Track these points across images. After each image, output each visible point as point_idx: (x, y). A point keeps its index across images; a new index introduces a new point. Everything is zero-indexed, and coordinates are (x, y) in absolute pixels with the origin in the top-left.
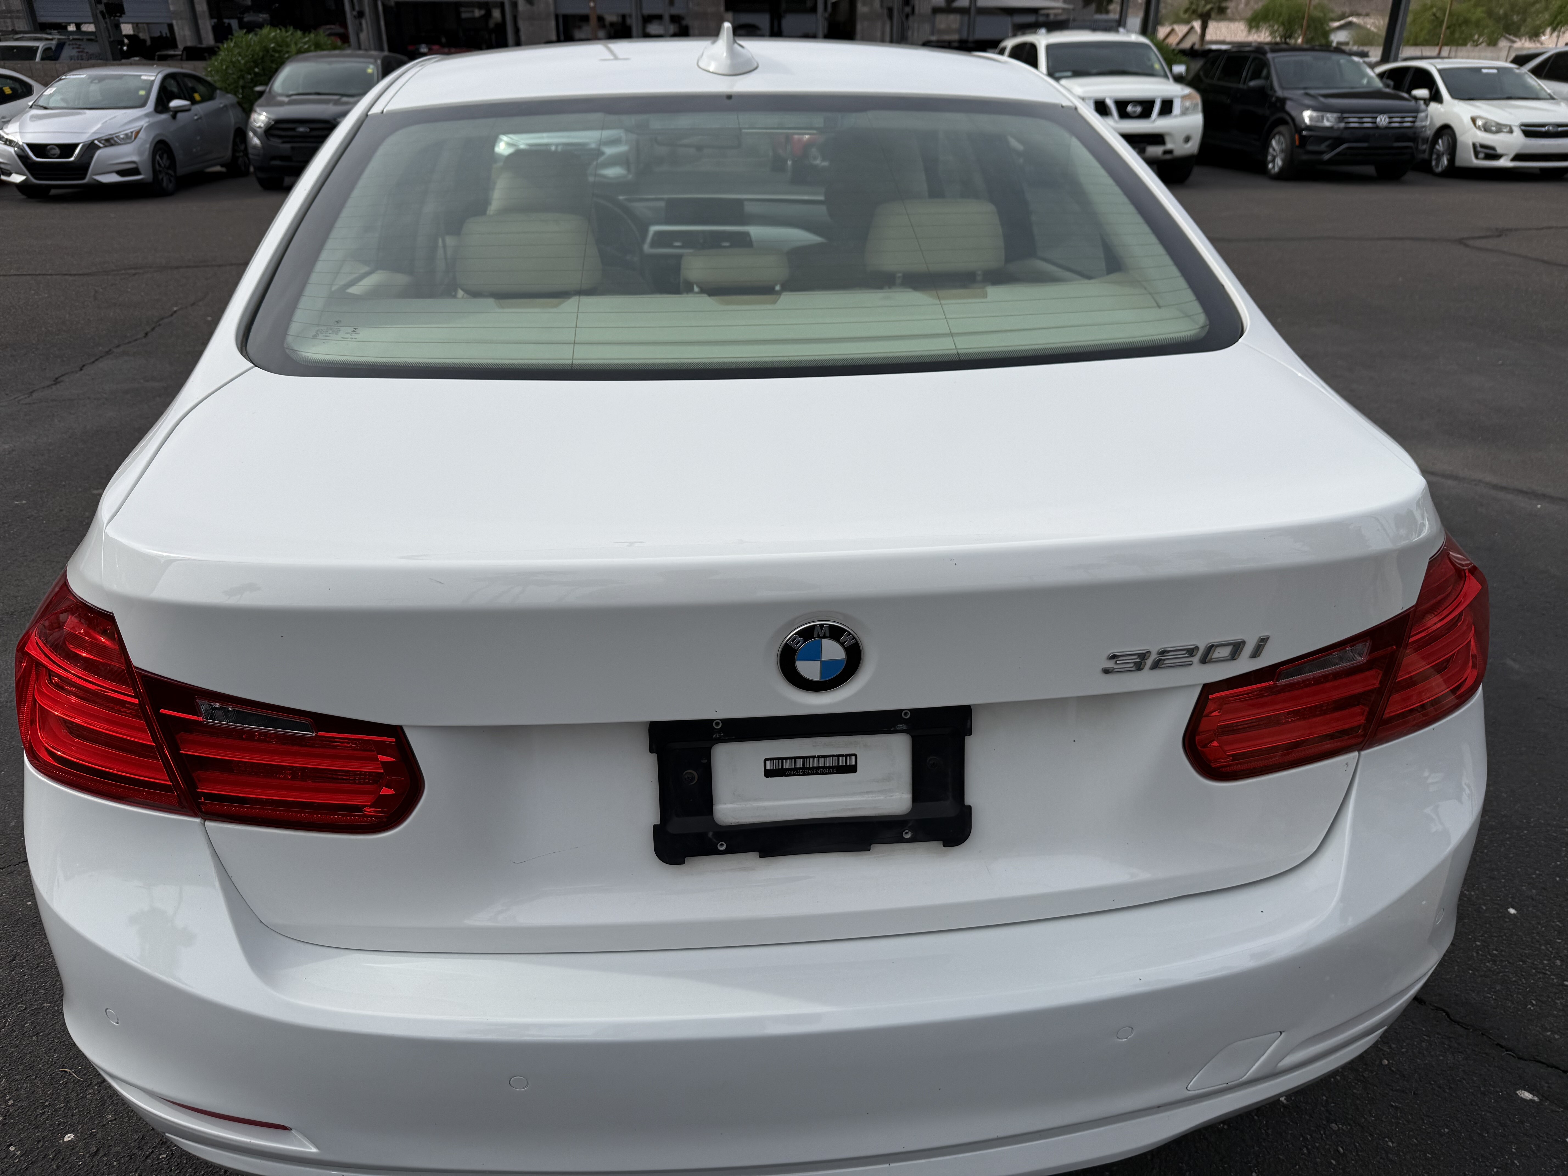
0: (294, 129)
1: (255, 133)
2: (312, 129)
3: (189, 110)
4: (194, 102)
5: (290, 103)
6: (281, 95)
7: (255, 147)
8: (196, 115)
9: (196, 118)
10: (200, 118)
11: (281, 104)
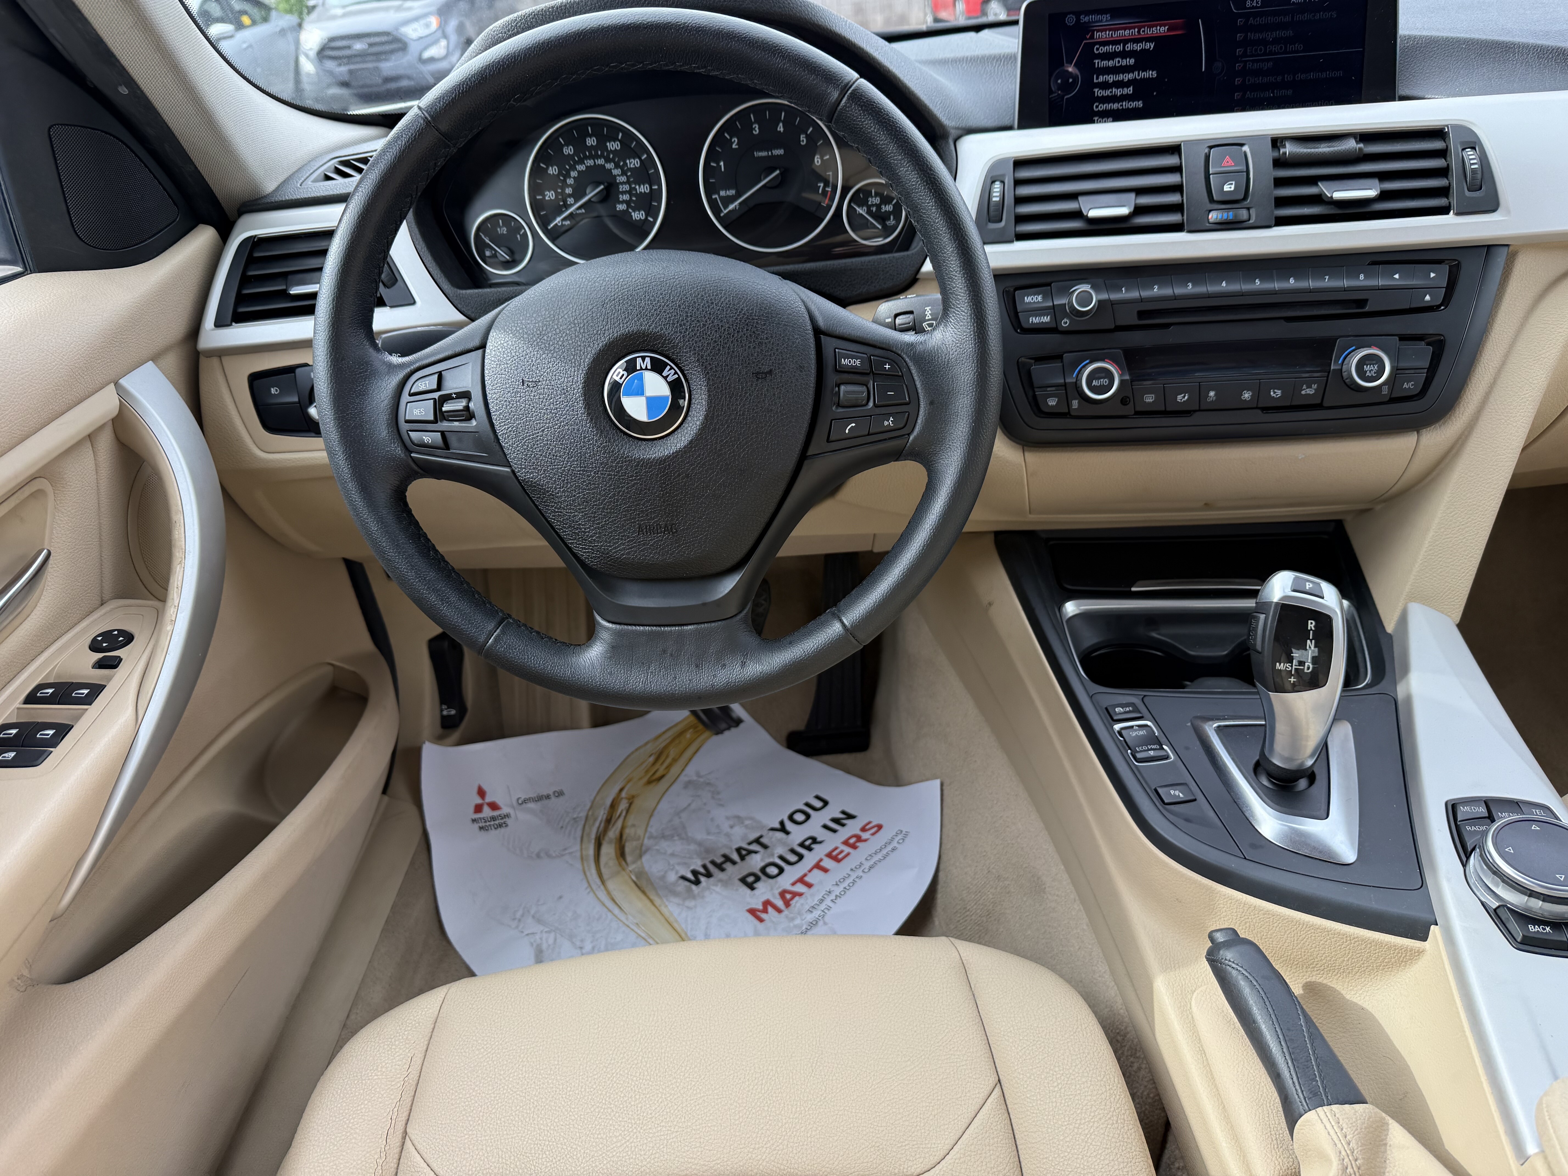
0: (349, 47)
1: (307, 56)
2: (371, 45)
3: (231, 37)
4: (240, 26)
5: (344, 15)
6: (335, 7)
7: (308, 75)
8: (244, 42)
9: (245, 46)
10: (250, 46)
11: (334, 17)
